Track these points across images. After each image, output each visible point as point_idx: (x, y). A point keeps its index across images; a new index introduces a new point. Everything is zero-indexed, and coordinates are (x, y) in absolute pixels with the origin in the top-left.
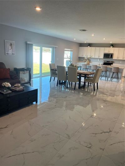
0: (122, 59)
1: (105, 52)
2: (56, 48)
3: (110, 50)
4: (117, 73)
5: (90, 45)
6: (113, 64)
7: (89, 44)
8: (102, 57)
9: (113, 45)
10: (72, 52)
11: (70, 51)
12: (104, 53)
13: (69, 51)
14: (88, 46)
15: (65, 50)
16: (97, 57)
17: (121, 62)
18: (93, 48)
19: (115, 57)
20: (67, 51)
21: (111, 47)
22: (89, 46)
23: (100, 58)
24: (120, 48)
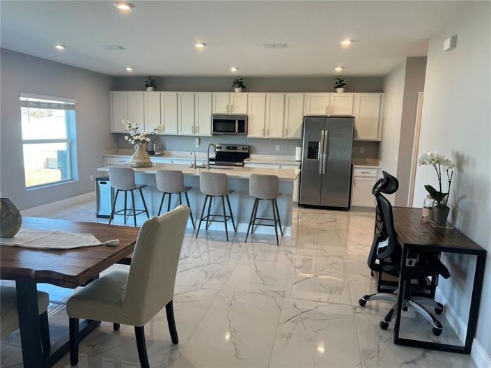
0: (280, 136)
1: (215, 112)
3: (235, 103)
4: (274, 202)
5: (155, 83)
6: (252, 156)
7: (149, 77)
8: (206, 129)
9: (242, 84)
10: (72, 113)
12: (214, 115)
13: (59, 107)
14: (147, 86)
16: (187, 131)
17: (277, 148)
18: (168, 96)
19: (255, 131)
21: (237, 90)
22: (149, 89)
23: (201, 133)
24: (269, 95)
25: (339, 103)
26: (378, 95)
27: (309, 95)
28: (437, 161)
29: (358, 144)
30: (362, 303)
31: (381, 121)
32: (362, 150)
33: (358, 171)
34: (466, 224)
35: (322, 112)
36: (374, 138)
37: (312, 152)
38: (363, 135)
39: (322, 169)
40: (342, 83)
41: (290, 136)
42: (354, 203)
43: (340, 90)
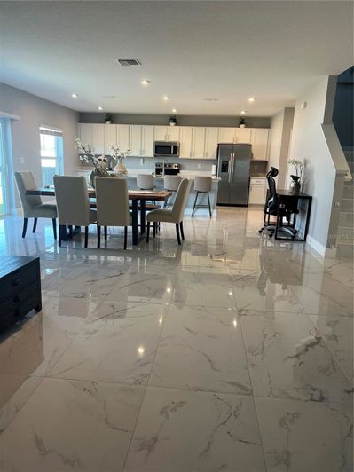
0: (202, 157)
1: (156, 140)
2: (12, 120)
3: (171, 134)
5: (111, 118)
6: (182, 172)
7: (108, 114)
8: (150, 152)
9: (175, 120)
10: (61, 138)
11: (55, 134)
12: (156, 142)
13: (51, 133)
14: (106, 120)
15: (42, 132)
16: (135, 153)
17: (199, 166)
18: (122, 128)
19: (184, 153)
20: (47, 133)
21: (172, 124)
22: (108, 122)
23: (146, 155)
24: (194, 128)
25: (241, 135)
26: (267, 130)
27: (222, 129)
28: (296, 163)
29: (254, 163)
30: (260, 232)
31: (269, 146)
32: (256, 167)
33: (253, 181)
34: (307, 190)
35: (231, 141)
36: (264, 159)
37: (224, 168)
38: (257, 157)
39: (230, 179)
40: (244, 121)
41: (209, 157)
42: (250, 202)
43: (242, 126)
